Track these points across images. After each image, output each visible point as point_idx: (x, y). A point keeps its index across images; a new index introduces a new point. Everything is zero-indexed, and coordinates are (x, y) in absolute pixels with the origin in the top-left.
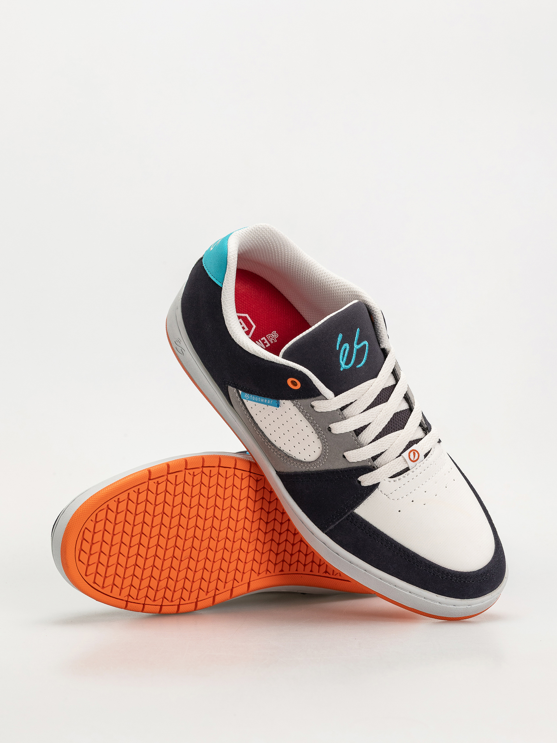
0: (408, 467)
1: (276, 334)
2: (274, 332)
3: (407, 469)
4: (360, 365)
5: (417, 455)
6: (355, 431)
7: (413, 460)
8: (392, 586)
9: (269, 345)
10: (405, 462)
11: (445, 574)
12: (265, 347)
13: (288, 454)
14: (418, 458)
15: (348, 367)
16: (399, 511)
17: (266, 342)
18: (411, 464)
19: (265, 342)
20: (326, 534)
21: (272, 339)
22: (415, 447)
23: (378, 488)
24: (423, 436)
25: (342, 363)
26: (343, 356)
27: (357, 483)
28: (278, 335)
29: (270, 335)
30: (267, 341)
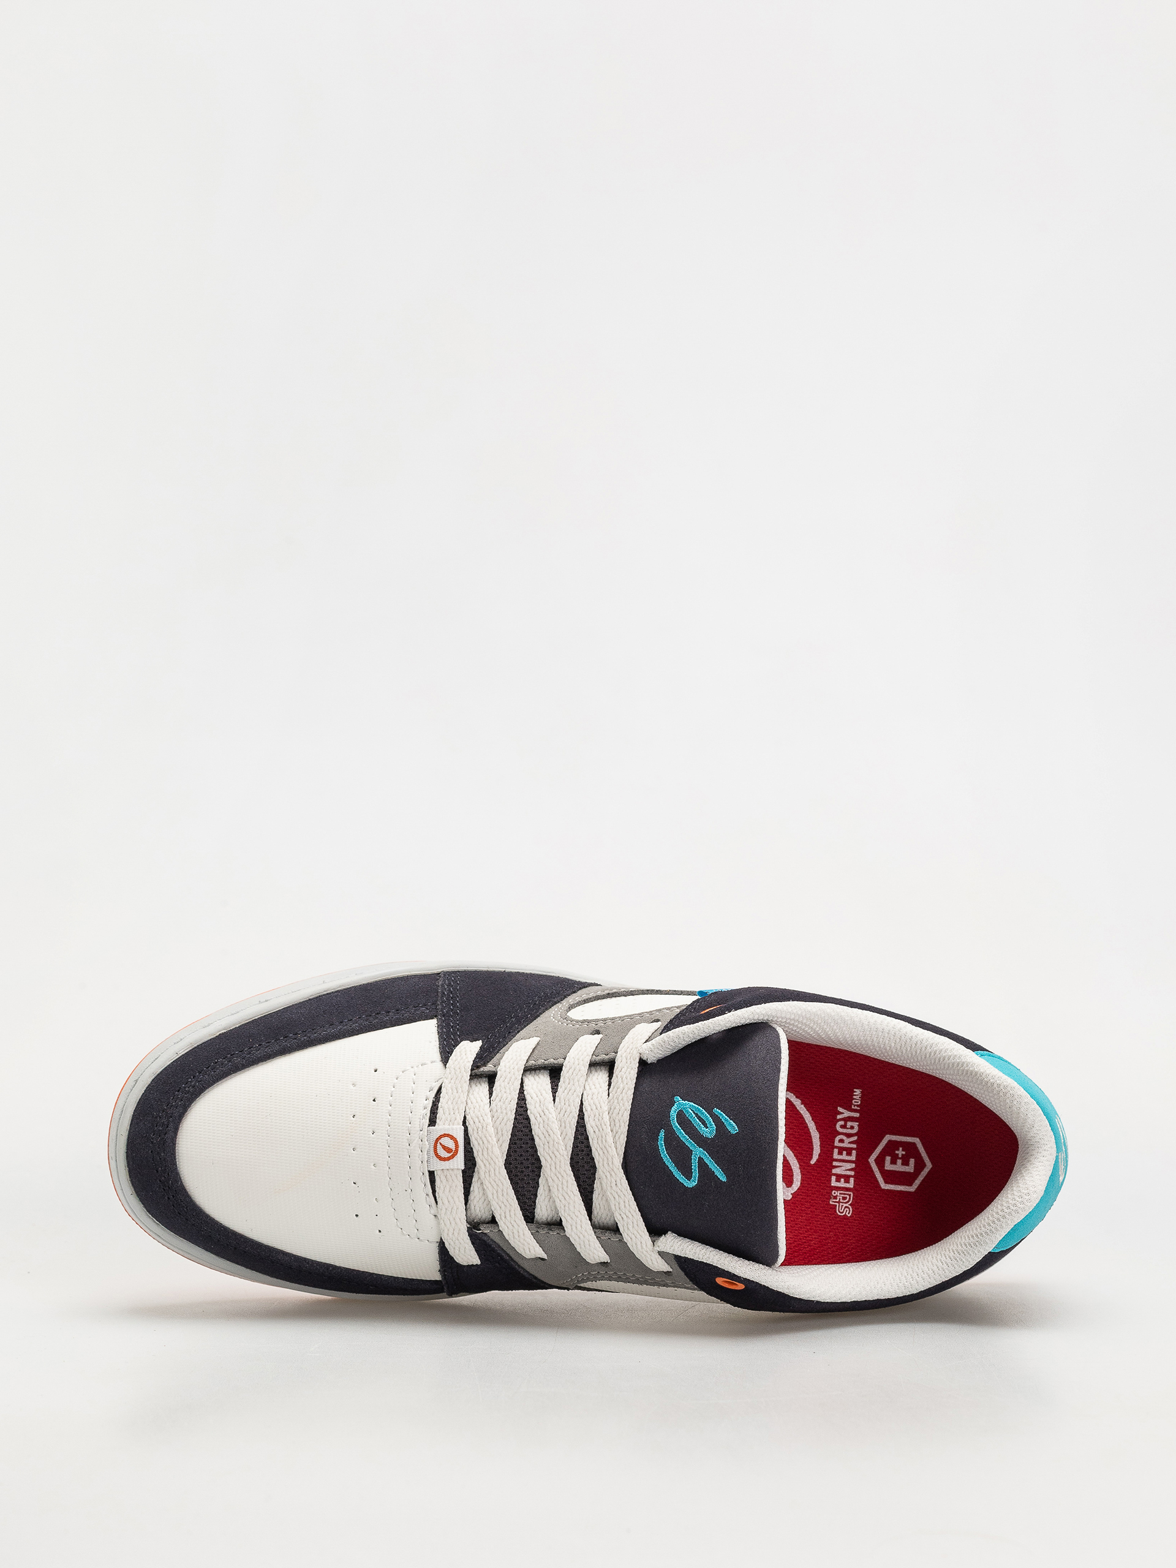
0: (435, 1123)
1: (842, 1213)
2: (850, 1211)
3: (433, 1120)
4: (662, 1139)
5: (443, 1156)
6: (560, 1070)
7: (441, 1141)
9: (834, 1183)
12: (835, 1175)
14: (437, 1155)
15: (673, 1113)
17: (842, 1184)
19: (842, 1180)
21: (840, 1199)
22: (459, 1162)
23: (439, 1058)
24: (469, 1215)
25: (687, 1106)
26: (698, 1116)
27: (474, 1035)
28: (839, 1214)
29: (850, 1198)
30: (842, 1186)
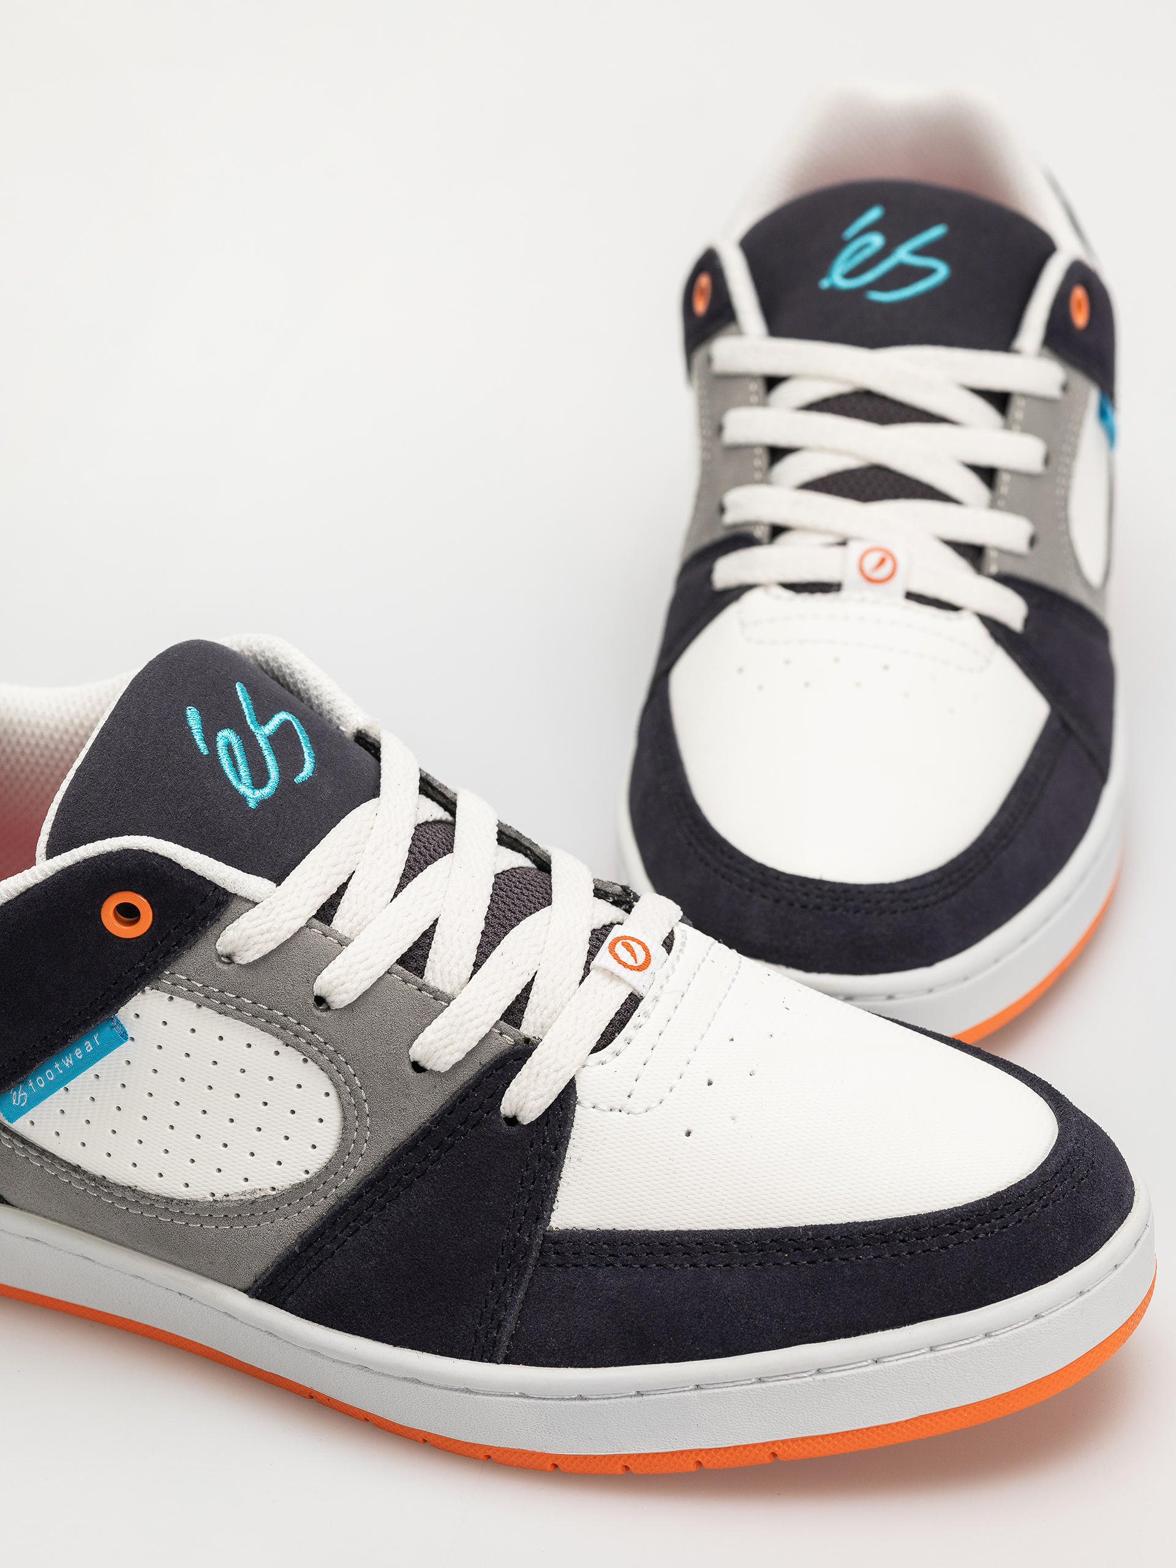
0: (632, 994)
3: (633, 1002)
4: (302, 775)
5: (640, 948)
6: (402, 961)
7: (637, 966)
8: (810, 1379)
10: (615, 983)
11: (945, 1230)
13: (248, 1197)
14: (650, 956)
15: (267, 791)
16: (688, 1134)
18: (637, 981)
20: (507, 1361)
22: (618, 932)
23: (579, 1102)
25: (244, 788)
26: (235, 764)
27: (505, 1126)
